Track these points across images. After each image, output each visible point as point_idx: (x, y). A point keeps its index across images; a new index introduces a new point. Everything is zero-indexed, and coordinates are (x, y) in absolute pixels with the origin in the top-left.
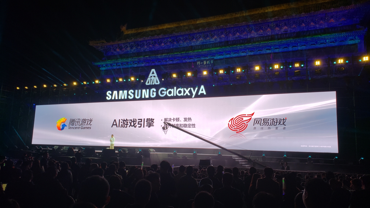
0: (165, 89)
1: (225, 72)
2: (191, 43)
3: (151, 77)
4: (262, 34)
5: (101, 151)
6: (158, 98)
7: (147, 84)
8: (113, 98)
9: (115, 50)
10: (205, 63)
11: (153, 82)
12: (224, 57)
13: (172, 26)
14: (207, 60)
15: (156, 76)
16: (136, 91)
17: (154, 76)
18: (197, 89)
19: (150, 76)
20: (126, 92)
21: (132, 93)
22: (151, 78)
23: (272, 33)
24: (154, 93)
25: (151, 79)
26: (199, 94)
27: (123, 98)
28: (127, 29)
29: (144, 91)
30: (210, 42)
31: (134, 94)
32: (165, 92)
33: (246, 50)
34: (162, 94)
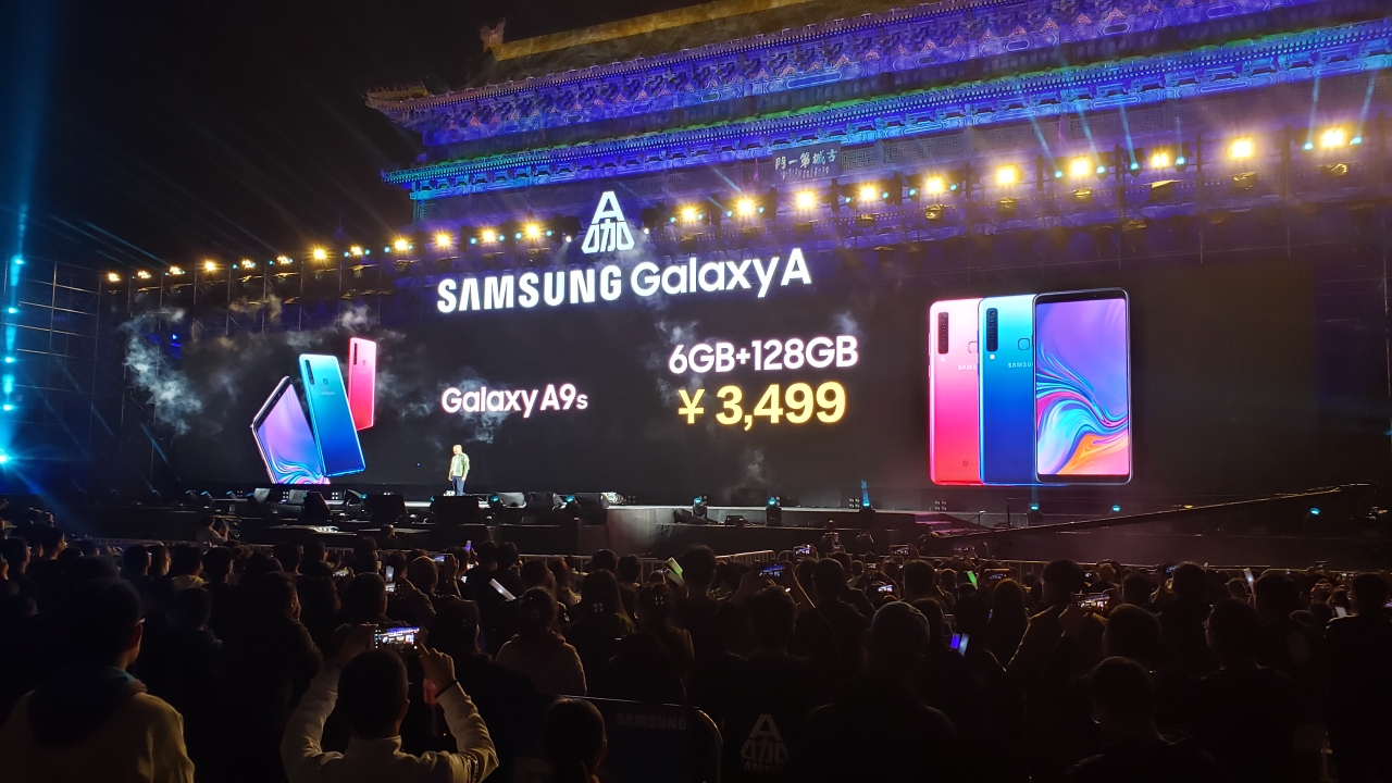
0: (654, 268)
2: (752, 87)
3: (602, 221)
4: (1024, 44)
5: (428, 505)
7: (586, 249)
8: (463, 307)
9: (464, 124)
10: (805, 160)
11: (608, 243)
12: (880, 136)
13: (677, 24)
14: (812, 151)
15: (620, 217)
16: (548, 276)
17: (614, 220)
19: (596, 220)
20: (508, 280)
21: (534, 285)
22: (602, 225)
23: (1061, 36)
24: (613, 283)
25: (601, 231)
26: (785, 282)
27: (499, 305)
28: (508, 38)
29: (576, 275)
30: (824, 78)
31: (540, 287)
32: (655, 280)
34: (644, 286)
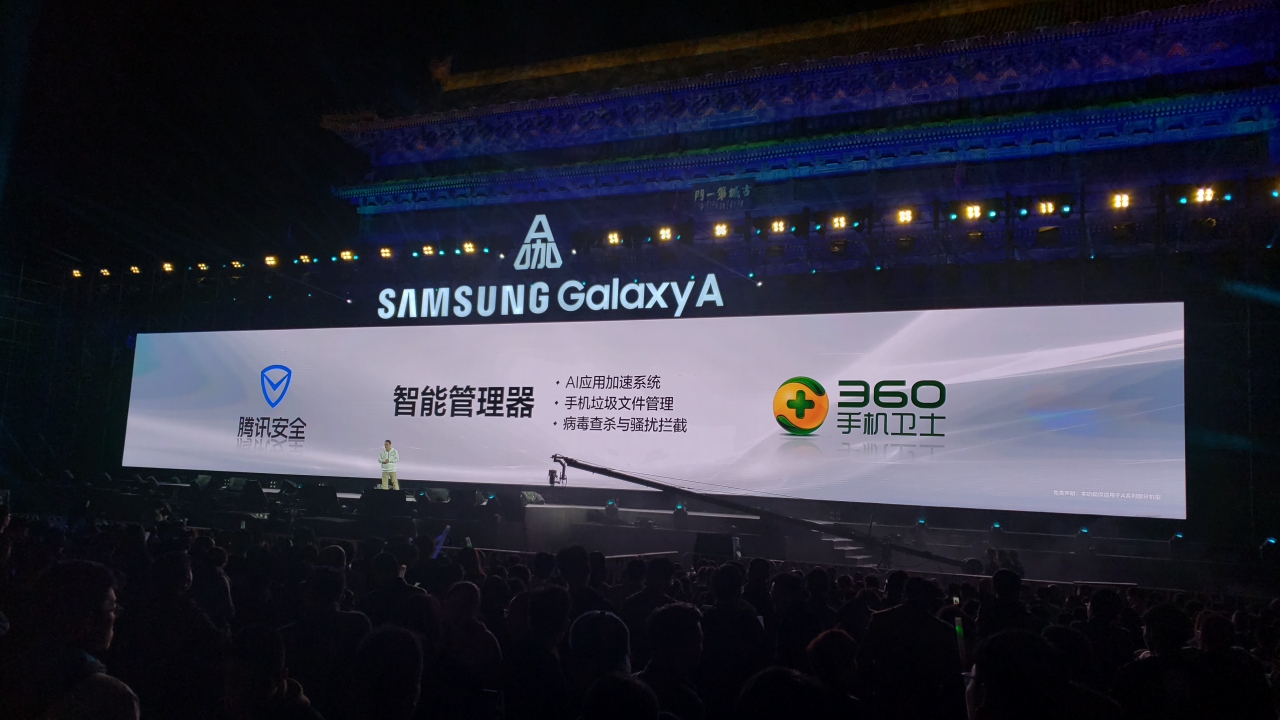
0: (579, 286)
1: (791, 226)
2: (675, 125)
3: (534, 241)
4: (926, 96)
5: (358, 496)
6: (554, 314)
7: (517, 266)
8: (401, 314)
9: (410, 147)
10: (722, 193)
11: (538, 261)
12: (791, 175)
13: (610, 65)
14: (728, 185)
15: (550, 238)
16: (482, 290)
17: (544, 240)
18: (690, 285)
19: (528, 239)
20: (444, 292)
21: (468, 297)
22: (534, 246)
23: (960, 92)
24: (541, 298)
25: (533, 251)
26: (700, 303)
27: (434, 314)
29: (508, 289)
30: (741, 120)
31: (473, 299)
32: (580, 297)
33: (868, 153)
34: (571, 302)
